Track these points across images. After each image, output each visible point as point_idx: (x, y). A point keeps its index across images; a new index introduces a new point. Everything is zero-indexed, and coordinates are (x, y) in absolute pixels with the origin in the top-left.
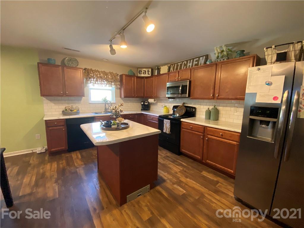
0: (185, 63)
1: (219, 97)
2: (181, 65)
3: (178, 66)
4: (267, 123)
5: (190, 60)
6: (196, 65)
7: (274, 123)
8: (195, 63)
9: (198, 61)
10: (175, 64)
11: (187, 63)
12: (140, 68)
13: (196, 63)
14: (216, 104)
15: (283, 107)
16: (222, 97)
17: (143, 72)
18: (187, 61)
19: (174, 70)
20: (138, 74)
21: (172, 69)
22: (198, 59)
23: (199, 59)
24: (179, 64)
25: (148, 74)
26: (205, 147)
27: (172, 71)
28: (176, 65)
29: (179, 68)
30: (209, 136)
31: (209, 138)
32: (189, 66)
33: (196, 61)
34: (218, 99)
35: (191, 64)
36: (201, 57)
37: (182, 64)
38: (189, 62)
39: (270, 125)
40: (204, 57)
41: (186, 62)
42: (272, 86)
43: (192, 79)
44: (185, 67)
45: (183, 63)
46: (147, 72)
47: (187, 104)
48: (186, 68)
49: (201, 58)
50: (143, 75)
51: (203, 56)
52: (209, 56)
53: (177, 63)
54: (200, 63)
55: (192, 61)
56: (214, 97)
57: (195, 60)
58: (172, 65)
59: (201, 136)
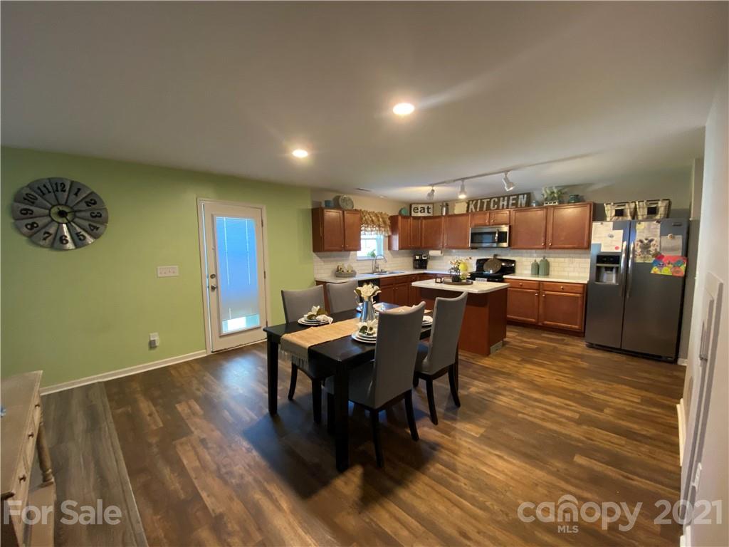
0: (494, 201)
1: (553, 246)
2: (489, 203)
3: (482, 203)
4: (611, 269)
5: (504, 197)
6: (513, 204)
7: (617, 268)
8: (511, 202)
9: (517, 200)
10: (477, 200)
11: (499, 200)
12: (414, 203)
13: (514, 202)
14: (546, 255)
15: (624, 255)
16: (555, 246)
17: (419, 210)
18: (499, 198)
19: (476, 208)
20: (413, 212)
21: (472, 206)
22: (515, 197)
23: (518, 197)
24: (485, 201)
25: (428, 212)
26: (541, 307)
27: (474, 210)
28: (479, 201)
29: (485, 206)
30: (547, 292)
31: (546, 295)
32: (503, 205)
33: (513, 199)
34: (550, 248)
35: (505, 203)
36: (521, 194)
37: (490, 201)
38: (502, 199)
39: (614, 270)
40: (525, 196)
41: (496, 200)
42: (614, 238)
43: (512, 223)
44: (496, 206)
45: (492, 200)
46: (426, 210)
47: (500, 256)
48: (498, 207)
49: (521, 197)
50: (420, 214)
51: (524, 194)
52: (532, 194)
53: (481, 200)
54: (519, 202)
55: (506, 198)
56: (545, 247)
57: (511, 198)
58: (473, 201)
59: (534, 293)
